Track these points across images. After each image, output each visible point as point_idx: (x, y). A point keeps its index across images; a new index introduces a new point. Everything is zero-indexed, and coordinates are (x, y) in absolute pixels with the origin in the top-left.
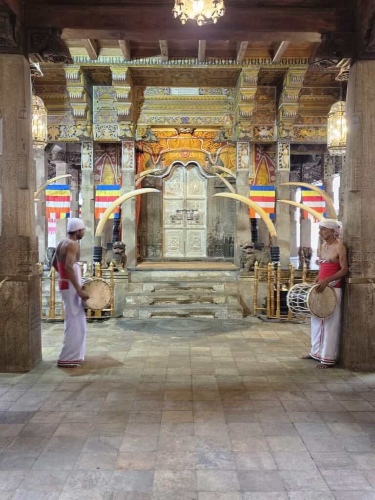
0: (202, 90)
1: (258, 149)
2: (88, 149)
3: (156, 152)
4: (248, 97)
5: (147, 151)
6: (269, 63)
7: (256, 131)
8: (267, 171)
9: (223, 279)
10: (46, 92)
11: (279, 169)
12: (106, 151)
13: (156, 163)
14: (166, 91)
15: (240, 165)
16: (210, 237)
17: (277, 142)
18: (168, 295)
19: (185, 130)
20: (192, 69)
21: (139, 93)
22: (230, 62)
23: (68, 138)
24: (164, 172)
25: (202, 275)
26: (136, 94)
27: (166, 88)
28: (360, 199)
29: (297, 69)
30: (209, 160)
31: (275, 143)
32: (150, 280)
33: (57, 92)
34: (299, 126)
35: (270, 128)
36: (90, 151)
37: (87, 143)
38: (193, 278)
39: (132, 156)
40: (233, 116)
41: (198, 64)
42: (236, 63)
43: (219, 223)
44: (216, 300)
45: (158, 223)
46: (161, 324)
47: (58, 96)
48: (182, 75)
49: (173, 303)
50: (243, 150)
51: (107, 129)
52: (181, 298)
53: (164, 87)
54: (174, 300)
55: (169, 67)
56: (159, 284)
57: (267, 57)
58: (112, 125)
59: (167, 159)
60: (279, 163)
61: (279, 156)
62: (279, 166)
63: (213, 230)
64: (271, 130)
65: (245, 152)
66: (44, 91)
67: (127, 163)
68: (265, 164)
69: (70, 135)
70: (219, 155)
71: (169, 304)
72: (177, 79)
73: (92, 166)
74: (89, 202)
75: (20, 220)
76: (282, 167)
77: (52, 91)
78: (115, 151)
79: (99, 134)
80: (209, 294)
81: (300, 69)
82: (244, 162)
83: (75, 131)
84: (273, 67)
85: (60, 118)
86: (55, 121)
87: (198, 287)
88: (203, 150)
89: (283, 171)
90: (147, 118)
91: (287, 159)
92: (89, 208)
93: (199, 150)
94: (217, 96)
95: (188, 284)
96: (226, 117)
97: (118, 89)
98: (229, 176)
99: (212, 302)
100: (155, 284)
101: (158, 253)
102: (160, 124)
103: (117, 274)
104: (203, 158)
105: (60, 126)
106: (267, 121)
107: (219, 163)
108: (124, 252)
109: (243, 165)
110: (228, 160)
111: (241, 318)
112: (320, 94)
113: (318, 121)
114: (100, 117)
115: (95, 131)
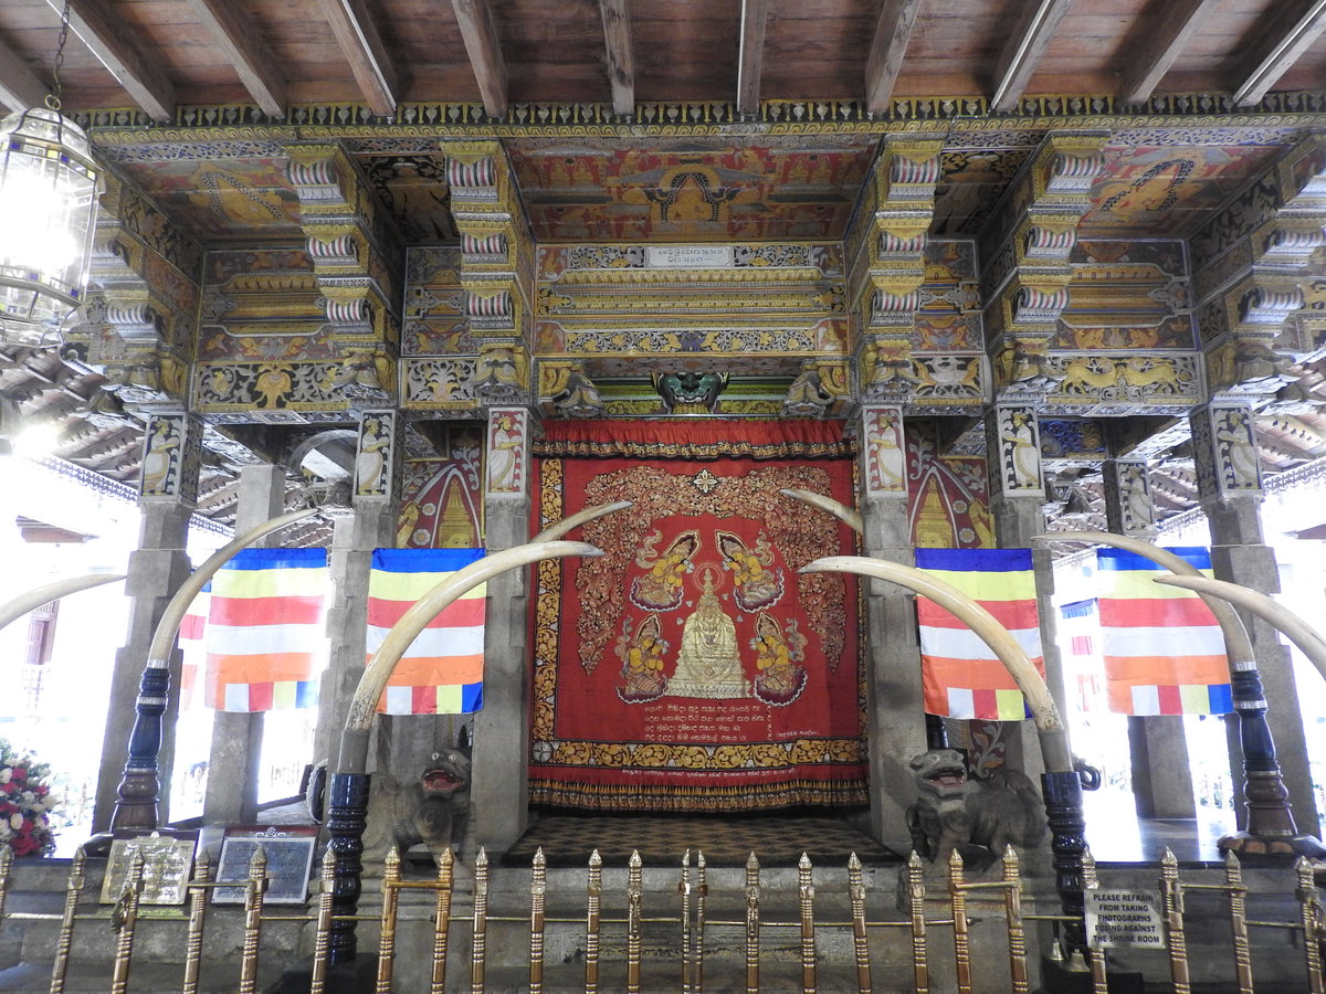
0: (745, 252)
2: (378, 436)
4: (906, 239)
7: (923, 373)
11: (1008, 493)
12: (452, 460)
14: (630, 258)
15: (876, 479)
17: (993, 404)
21: (549, 264)
22: (846, 111)
23: (318, 402)
27: (631, 246)
29: (1077, 134)
34: (1062, 355)
35: (966, 362)
36: (383, 440)
37: (377, 416)
39: (518, 455)
41: (736, 120)
42: (864, 117)
47: (295, 279)
48: (682, 178)
51: (443, 372)
53: (624, 246)
55: (637, 132)
57: (972, 93)
58: (460, 360)
60: (1006, 473)
61: (1003, 448)
62: (1006, 484)
64: (971, 367)
65: (890, 437)
66: (256, 265)
68: (939, 491)
72: (665, 202)
73: (388, 488)
76: (1018, 485)
77: (281, 266)
78: (479, 459)
79: (417, 388)
81: (1085, 135)
82: (890, 469)
84: (992, 128)
85: (298, 342)
86: (282, 352)
89: (1025, 499)
90: (573, 339)
91: (1029, 461)
96: (822, 331)
102: (614, 354)
105: (295, 367)
108: (463, 789)
109: (886, 479)
112: (1117, 261)
113: (1120, 339)
114: (423, 338)
115: (404, 379)
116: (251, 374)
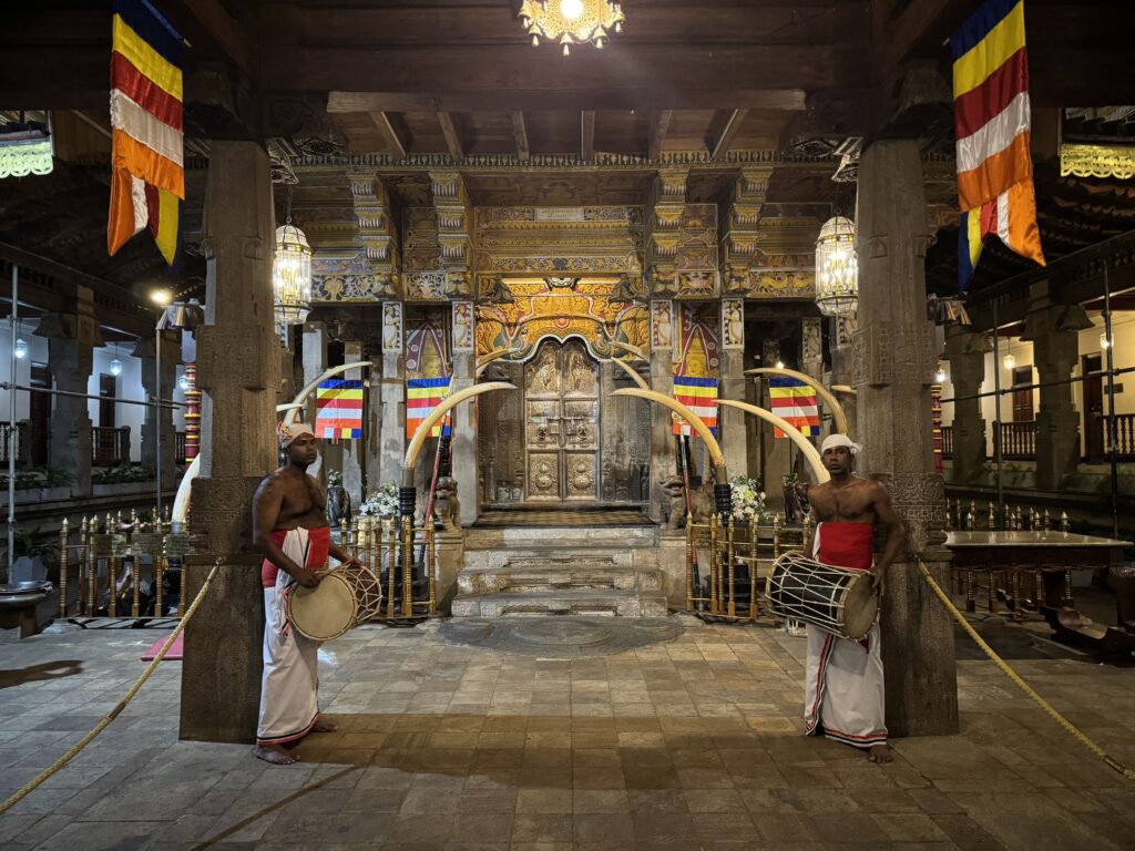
0: (590, 211)
1: (687, 313)
2: (394, 316)
3: (513, 320)
4: (670, 221)
5: (497, 318)
6: (705, 159)
7: (684, 282)
8: (704, 349)
9: (630, 542)
10: (321, 219)
11: (725, 347)
12: (426, 320)
13: (512, 338)
14: (527, 215)
15: (656, 340)
16: (607, 466)
17: (720, 298)
18: (532, 572)
19: (561, 282)
20: (571, 173)
21: (482, 219)
22: (638, 159)
23: (359, 297)
24: (526, 355)
25: (592, 535)
26: (476, 221)
27: (526, 208)
28: (889, 400)
29: (755, 170)
30: (603, 331)
31: (717, 303)
32: (500, 546)
33: (341, 218)
34: (759, 271)
35: (707, 276)
36: (396, 319)
37: (392, 305)
38: (576, 540)
39: (469, 327)
40: (644, 256)
41: (582, 164)
42: (647, 162)
43: (621, 440)
44: (617, 582)
45: (516, 442)
46: (519, 631)
47: (343, 224)
48: (555, 184)
49: (541, 589)
50: (660, 314)
51: (426, 281)
52: (555, 579)
53: (523, 208)
54: (543, 582)
55: (531, 170)
56: (516, 553)
57: (702, 149)
58: (435, 274)
59: (531, 331)
60: (724, 336)
61: (724, 323)
62: (724, 343)
63: (612, 454)
64: (710, 278)
65: (665, 316)
66: (318, 217)
67: (462, 338)
68: (701, 338)
69: (363, 292)
70: (620, 323)
71: (534, 590)
72: (545, 192)
73: (401, 345)
74: (396, 406)
75: (246, 449)
76: (731, 343)
77: (331, 218)
78: (442, 319)
79: (413, 290)
80: (606, 570)
81: (760, 171)
82: (664, 334)
83: (372, 286)
84: (713, 167)
85: (345, 262)
86: (337, 268)
87: (587, 556)
88: (592, 315)
89: (733, 350)
90: (496, 262)
91: (738, 329)
92: (396, 418)
93: (585, 315)
94: (614, 223)
95: (568, 552)
96: (630, 259)
97: (442, 210)
98: (637, 359)
99: (613, 586)
100: (510, 553)
101: (517, 494)
102: (518, 271)
103: (444, 535)
104: (592, 329)
105: (345, 277)
106: (702, 263)
107: (619, 337)
108: (455, 495)
109: (662, 340)
110: (636, 332)
111: (664, 617)
112: (794, 215)
113: (792, 262)
114: (414, 261)
115: (406, 285)
116: (321, 281)
